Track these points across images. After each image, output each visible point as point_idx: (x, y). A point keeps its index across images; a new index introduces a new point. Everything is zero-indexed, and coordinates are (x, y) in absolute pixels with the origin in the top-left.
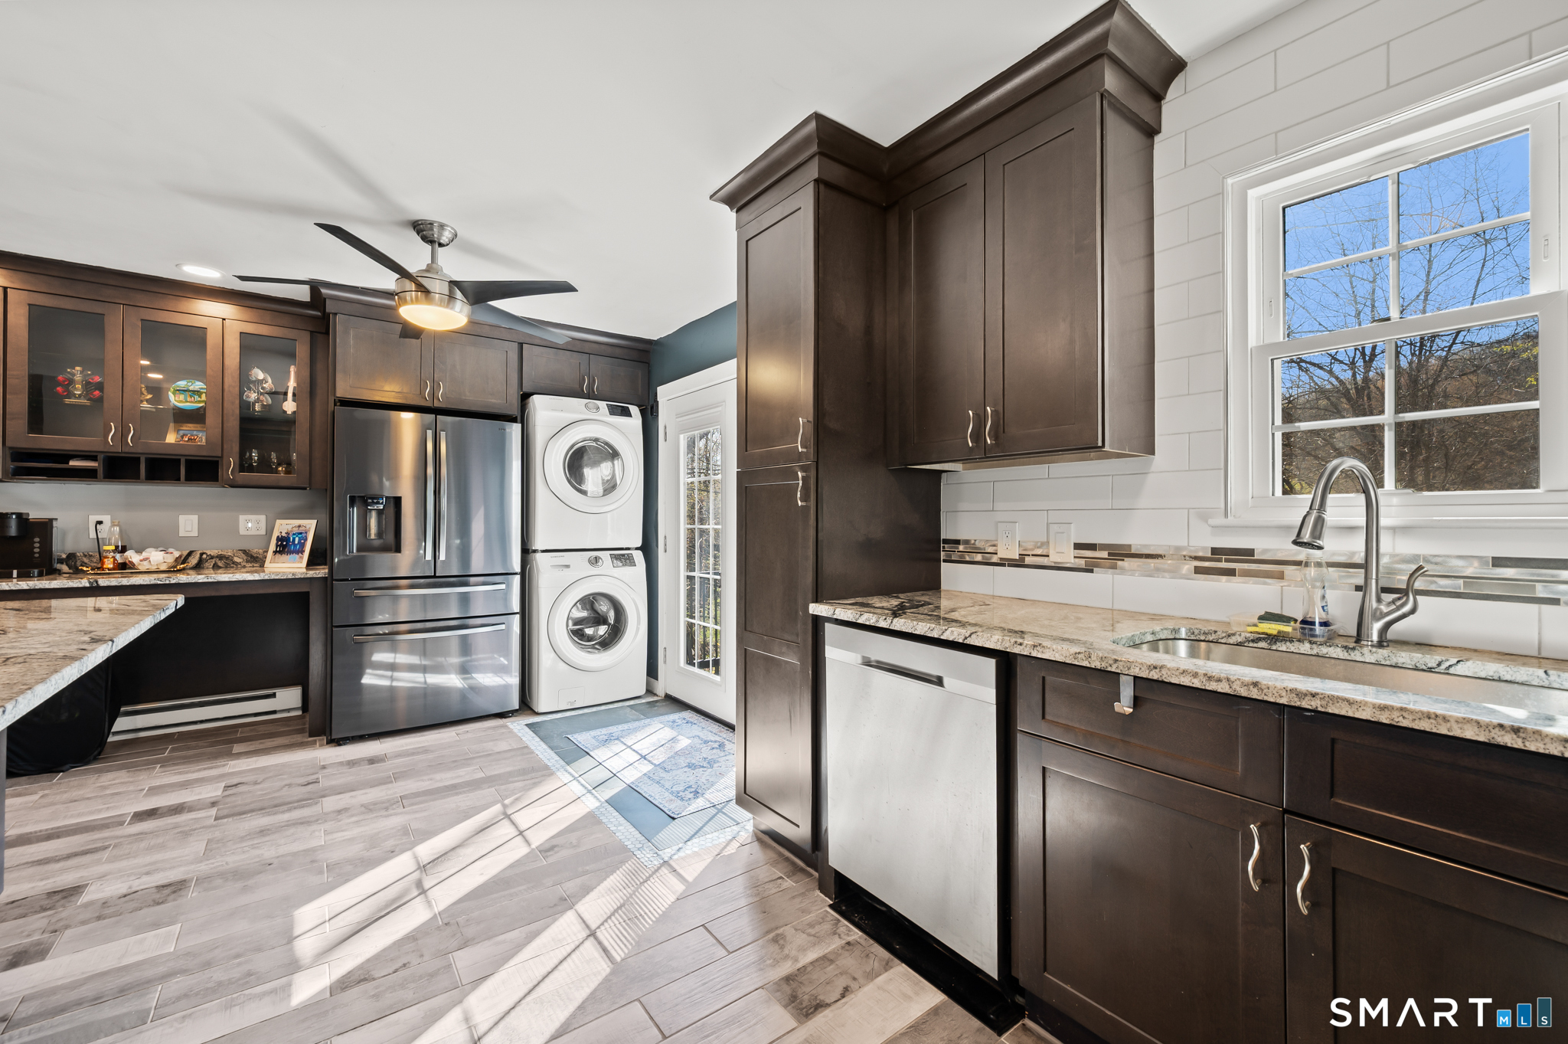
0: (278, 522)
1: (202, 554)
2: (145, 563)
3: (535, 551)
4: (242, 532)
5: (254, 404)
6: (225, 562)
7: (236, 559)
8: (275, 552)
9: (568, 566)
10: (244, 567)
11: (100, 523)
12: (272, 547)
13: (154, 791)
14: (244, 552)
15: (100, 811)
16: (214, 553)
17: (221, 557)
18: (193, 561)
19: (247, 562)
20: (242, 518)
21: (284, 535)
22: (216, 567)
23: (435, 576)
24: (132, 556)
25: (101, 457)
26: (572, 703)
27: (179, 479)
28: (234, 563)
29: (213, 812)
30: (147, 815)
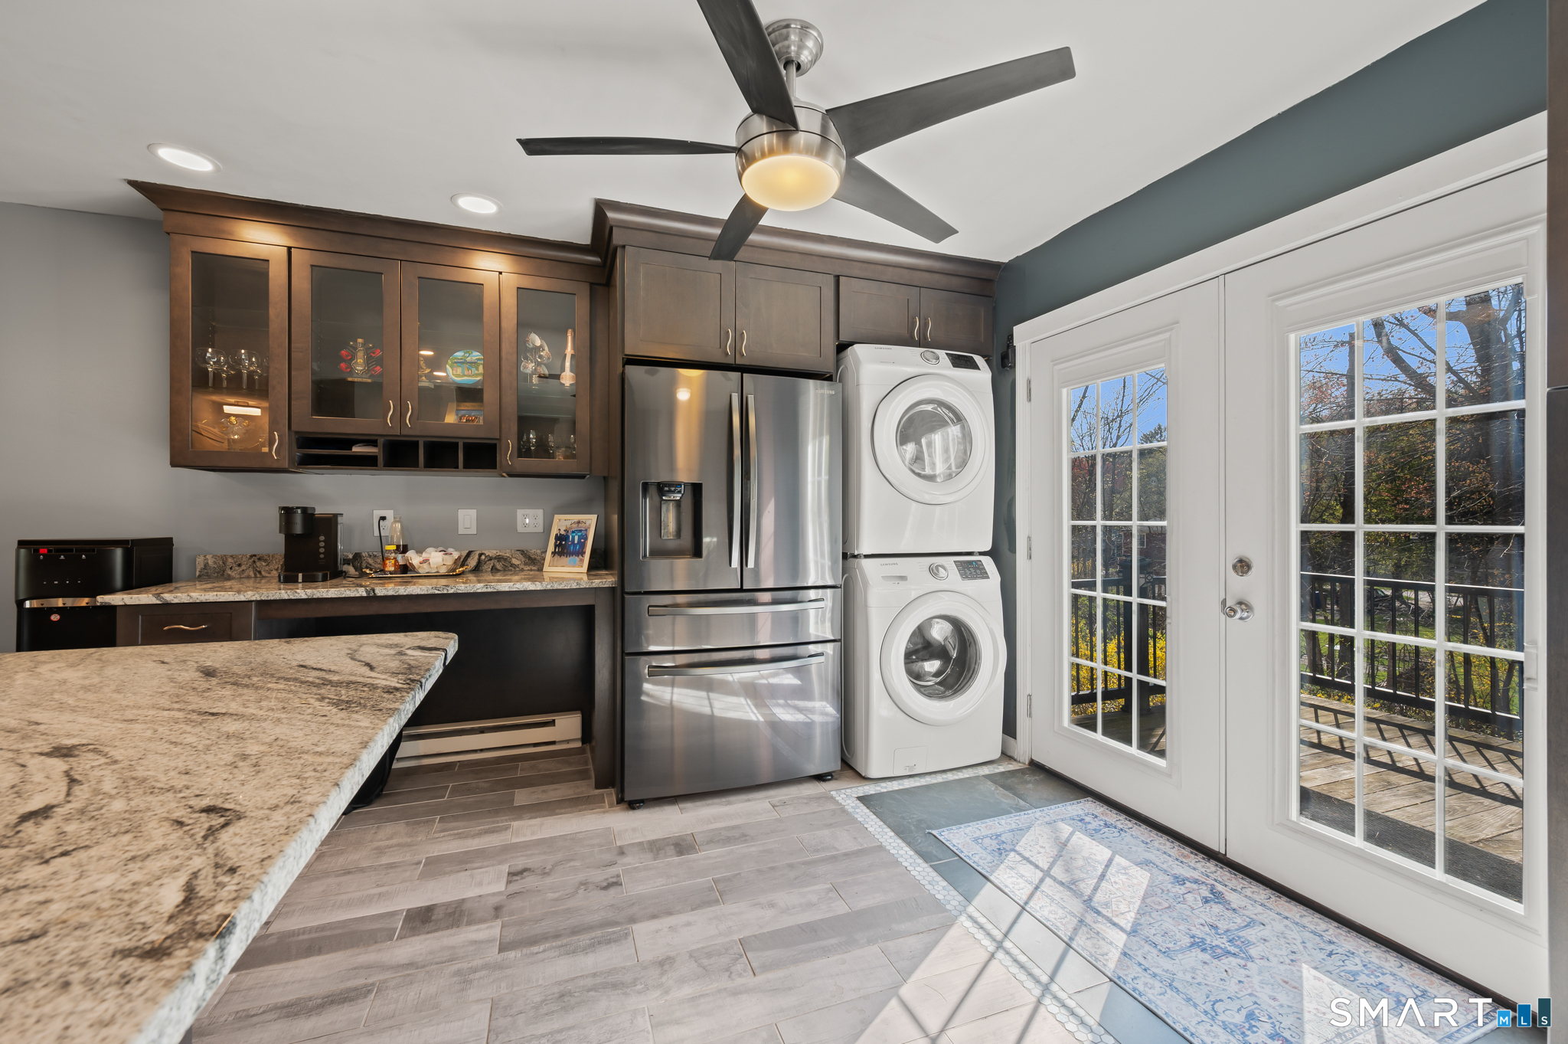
0: (557, 517)
1: (480, 555)
2: (425, 565)
4: (520, 529)
5: (531, 377)
6: (502, 565)
7: (514, 561)
8: (554, 553)
9: (903, 578)
10: (522, 570)
11: (383, 518)
12: (551, 548)
14: (522, 552)
16: (492, 553)
17: (499, 558)
18: (472, 562)
19: (525, 564)
20: (520, 512)
21: (563, 532)
22: (494, 570)
23: (741, 590)
24: (413, 557)
25: (381, 441)
26: (911, 768)
27: (457, 467)
28: (512, 565)
29: (497, 927)
30: (422, 919)
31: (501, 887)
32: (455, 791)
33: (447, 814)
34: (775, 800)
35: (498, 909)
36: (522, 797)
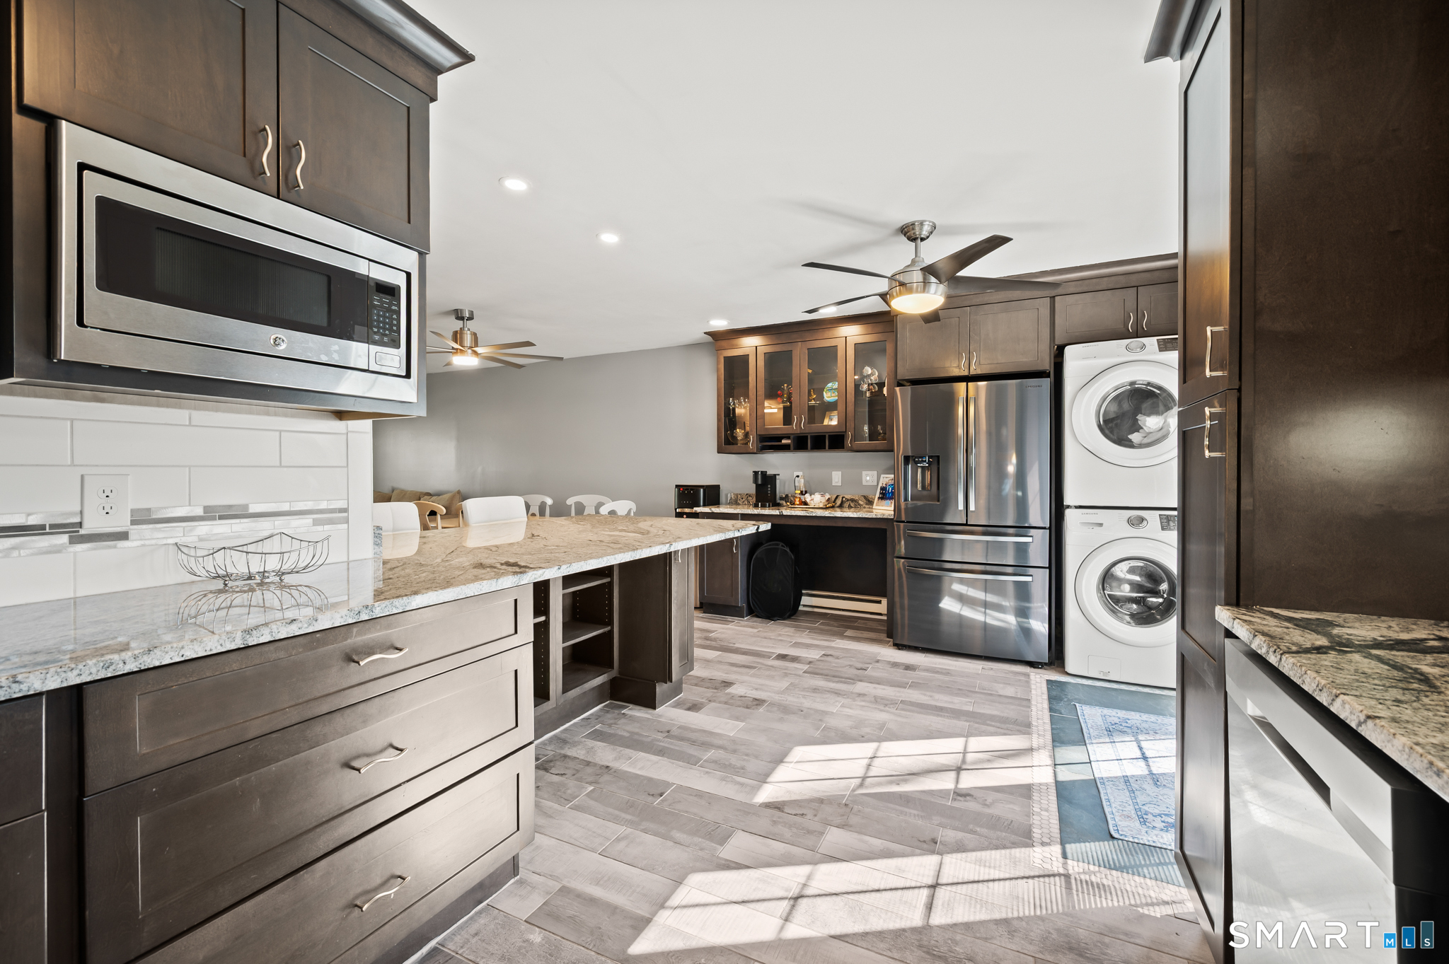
0: (882, 476)
1: (843, 498)
2: (812, 502)
3: (1068, 507)
4: (864, 483)
5: (866, 392)
6: (854, 503)
7: (861, 502)
8: (879, 498)
9: (1101, 525)
10: (865, 508)
11: (798, 476)
12: (878, 495)
13: (797, 645)
14: (865, 497)
15: (769, 647)
16: (848, 497)
17: (852, 500)
18: (839, 502)
19: (866, 504)
20: (864, 473)
21: (884, 486)
22: (850, 507)
23: (966, 525)
24: (808, 498)
25: (792, 437)
26: (1104, 674)
27: (825, 448)
28: (859, 504)
29: (806, 667)
30: (783, 657)
31: (817, 657)
32: (822, 624)
33: (812, 630)
34: (985, 667)
35: (810, 662)
36: (849, 633)
